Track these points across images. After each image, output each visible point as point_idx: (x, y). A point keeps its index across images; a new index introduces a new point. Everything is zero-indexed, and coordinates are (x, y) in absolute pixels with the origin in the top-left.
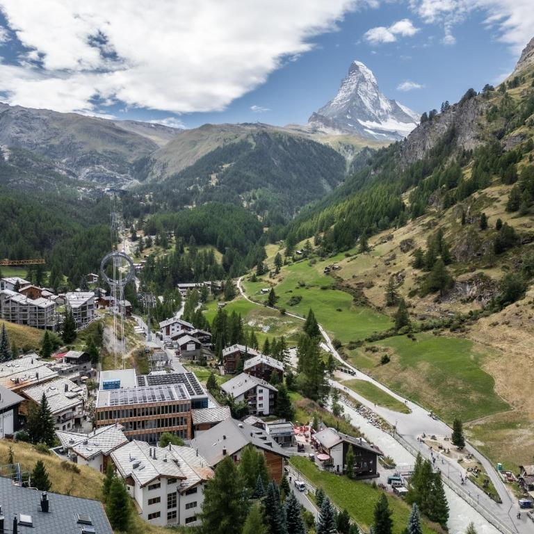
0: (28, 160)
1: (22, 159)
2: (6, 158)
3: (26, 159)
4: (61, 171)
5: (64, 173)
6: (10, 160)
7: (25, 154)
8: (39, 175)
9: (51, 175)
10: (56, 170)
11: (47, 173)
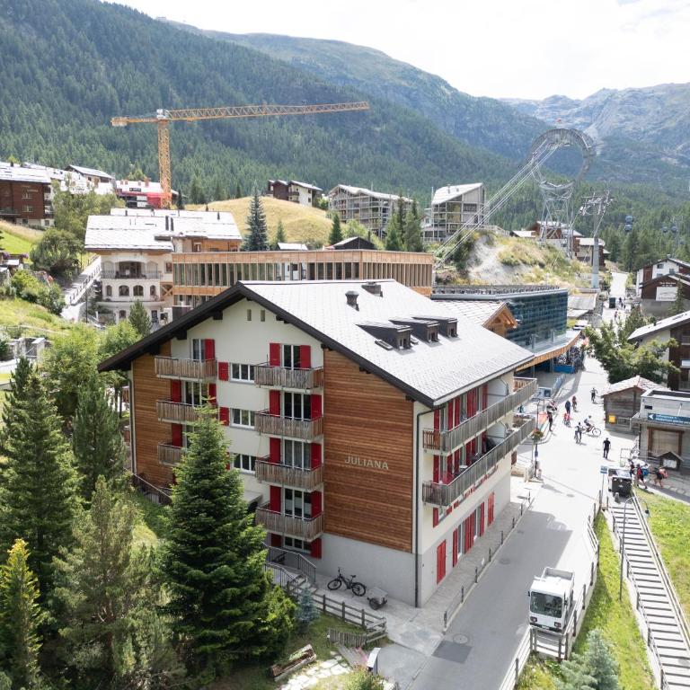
0: (626, 150)
1: (617, 152)
2: (598, 153)
3: (623, 150)
4: (669, 159)
5: (675, 161)
6: (603, 155)
7: (623, 143)
8: (637, 168)
9: (654, 166)
10: (663, 159)
11: (649, 163)
